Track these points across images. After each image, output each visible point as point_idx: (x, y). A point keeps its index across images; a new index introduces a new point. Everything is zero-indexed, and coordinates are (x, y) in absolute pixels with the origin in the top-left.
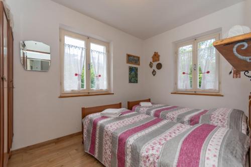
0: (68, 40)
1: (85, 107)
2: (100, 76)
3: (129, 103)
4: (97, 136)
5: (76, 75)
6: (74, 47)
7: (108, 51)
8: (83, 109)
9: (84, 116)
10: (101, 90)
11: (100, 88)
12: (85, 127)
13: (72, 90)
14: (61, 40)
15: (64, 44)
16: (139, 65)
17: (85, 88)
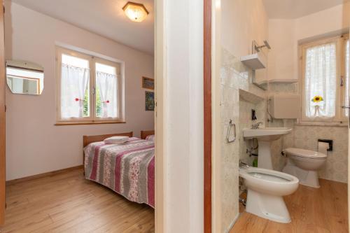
0: (66, 59)
1: (88, 135)
2: (108, 102)
3: (142, 132)
4: (99, 161)
5: (77, 100)
6: (74, 68)
7: (119, 74)
8: (85, 137)
9: (85, 145)
10: (110, 118)
11: (109, 116)
12: (87, 155)
13: (72, 118)
14: (58, 59)
15: (61, 64)
16: (153, 89)
17: (89, 115)
